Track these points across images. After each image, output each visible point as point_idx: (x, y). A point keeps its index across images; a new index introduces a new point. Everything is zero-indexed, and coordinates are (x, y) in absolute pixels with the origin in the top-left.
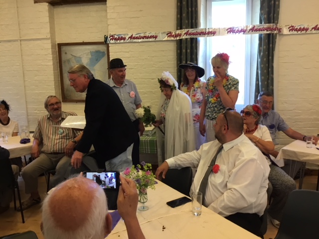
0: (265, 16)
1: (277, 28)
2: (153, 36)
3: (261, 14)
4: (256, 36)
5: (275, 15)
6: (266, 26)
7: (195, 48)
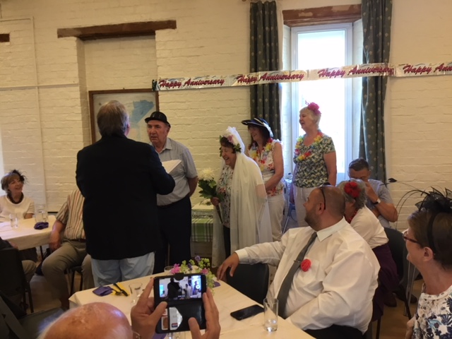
0: (371, 53)
1: (388, 69)
2: (218, 81)
3: (365, 50)
4: (359, 80)
5: (384, 51)
6: (373, 65)
7: (275, 96)
